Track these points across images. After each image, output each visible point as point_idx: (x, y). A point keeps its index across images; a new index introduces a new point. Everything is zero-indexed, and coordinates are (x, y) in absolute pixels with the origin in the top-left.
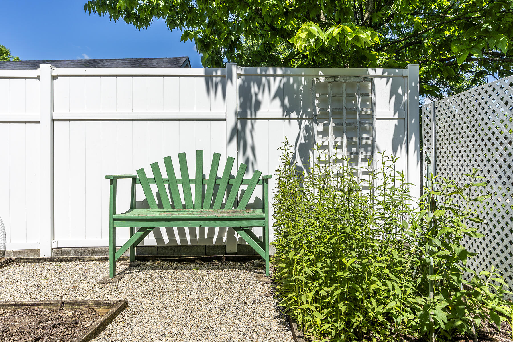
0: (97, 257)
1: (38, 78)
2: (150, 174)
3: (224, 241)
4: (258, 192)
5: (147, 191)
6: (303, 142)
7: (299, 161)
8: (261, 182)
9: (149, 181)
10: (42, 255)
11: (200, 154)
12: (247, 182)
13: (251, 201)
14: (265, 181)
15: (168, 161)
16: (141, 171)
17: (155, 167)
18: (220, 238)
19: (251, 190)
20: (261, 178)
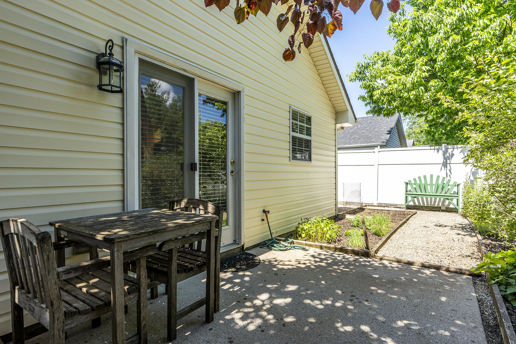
0: (393, 207)
1: (374, 152)
2: (413, 182)
3: (440, 205)
4: (455, 189)
5: (412, 187)
6: (474, 171)
7: (472, 178)
8: (456, 185)
9: (413, 184)
10: (374, 205)
11: (432, 176)
12: (451, 185)
13: (452, 192)
14: (458, 185)
15: (419, 178)
16: (410, 181)
17: (415, 180)
18: (438, 204)
19: (452, 188)
20: (457, 184)
